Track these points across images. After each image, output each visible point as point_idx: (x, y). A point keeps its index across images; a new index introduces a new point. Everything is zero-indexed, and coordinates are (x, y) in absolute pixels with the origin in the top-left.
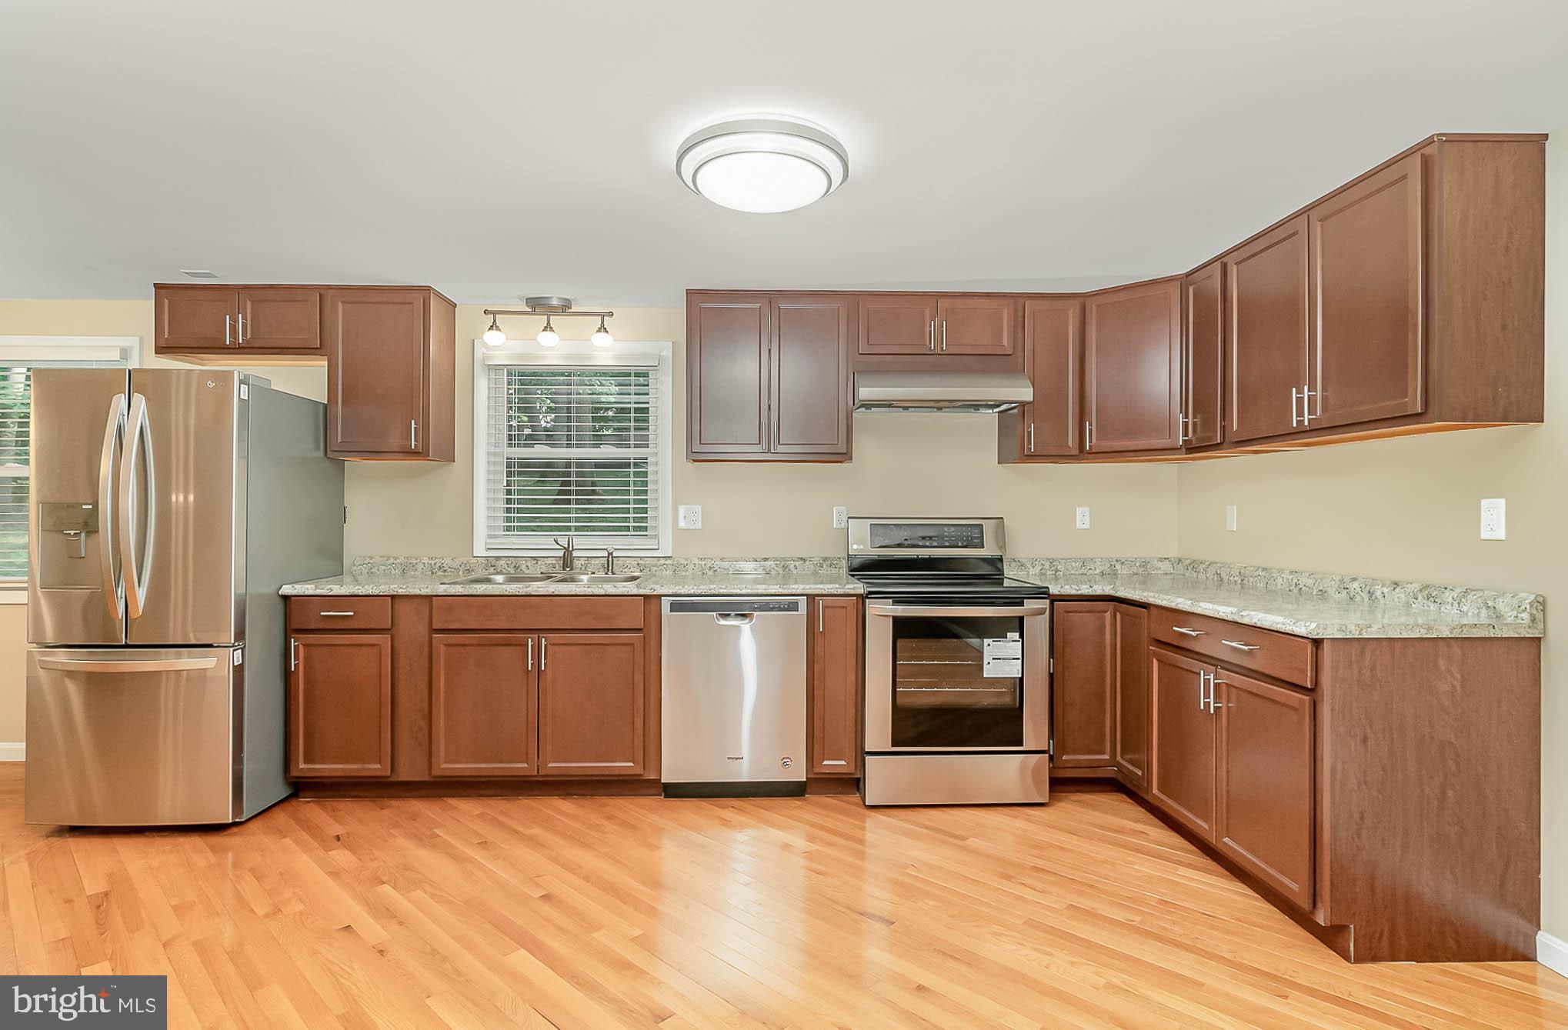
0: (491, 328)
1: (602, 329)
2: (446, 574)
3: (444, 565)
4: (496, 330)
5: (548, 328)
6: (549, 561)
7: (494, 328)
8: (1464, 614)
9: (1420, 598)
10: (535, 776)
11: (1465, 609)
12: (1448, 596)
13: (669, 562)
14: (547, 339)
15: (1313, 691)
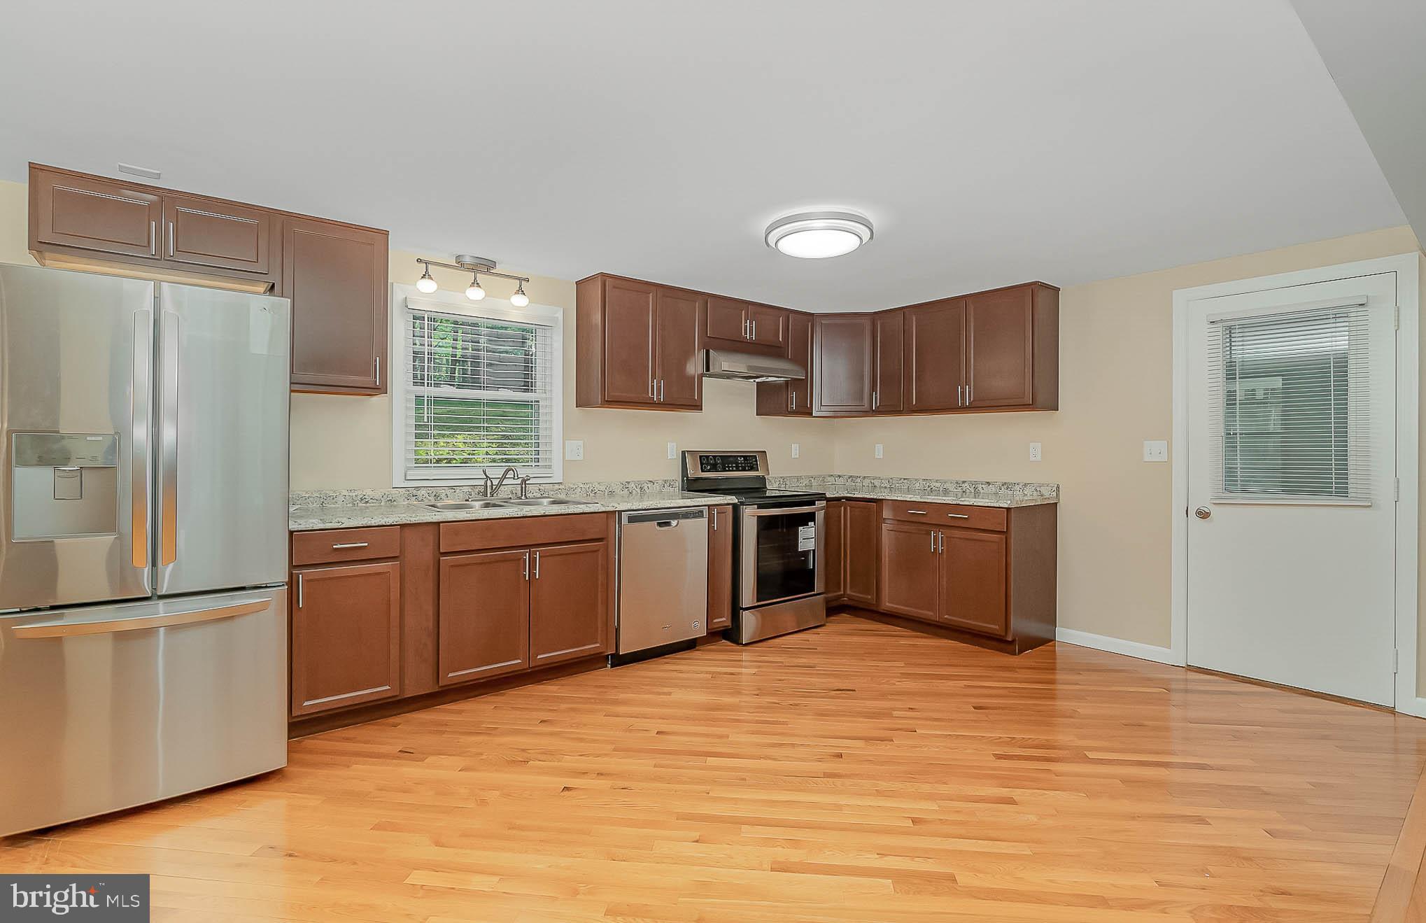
0: (424, 277)
1: (521, 291)
2: (368, 504)
3: (366, 497)
4: (428, 278)
5: (475, 283)
6: (466, 490)
7: (427, 276)
8: (1026, 495)
9: (1003, 489)
10: (527, 669)
11: (1026, 493)
12: (1017, 487)
13: (561, 487)
14: (476, 294)
15: (1006, 533)
